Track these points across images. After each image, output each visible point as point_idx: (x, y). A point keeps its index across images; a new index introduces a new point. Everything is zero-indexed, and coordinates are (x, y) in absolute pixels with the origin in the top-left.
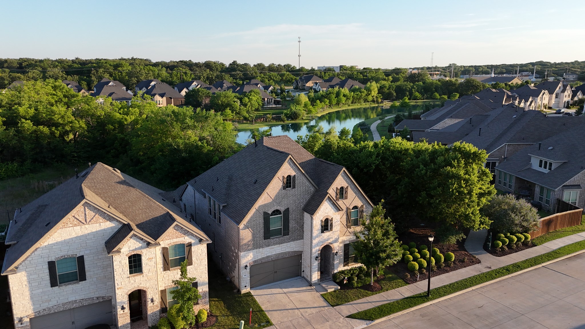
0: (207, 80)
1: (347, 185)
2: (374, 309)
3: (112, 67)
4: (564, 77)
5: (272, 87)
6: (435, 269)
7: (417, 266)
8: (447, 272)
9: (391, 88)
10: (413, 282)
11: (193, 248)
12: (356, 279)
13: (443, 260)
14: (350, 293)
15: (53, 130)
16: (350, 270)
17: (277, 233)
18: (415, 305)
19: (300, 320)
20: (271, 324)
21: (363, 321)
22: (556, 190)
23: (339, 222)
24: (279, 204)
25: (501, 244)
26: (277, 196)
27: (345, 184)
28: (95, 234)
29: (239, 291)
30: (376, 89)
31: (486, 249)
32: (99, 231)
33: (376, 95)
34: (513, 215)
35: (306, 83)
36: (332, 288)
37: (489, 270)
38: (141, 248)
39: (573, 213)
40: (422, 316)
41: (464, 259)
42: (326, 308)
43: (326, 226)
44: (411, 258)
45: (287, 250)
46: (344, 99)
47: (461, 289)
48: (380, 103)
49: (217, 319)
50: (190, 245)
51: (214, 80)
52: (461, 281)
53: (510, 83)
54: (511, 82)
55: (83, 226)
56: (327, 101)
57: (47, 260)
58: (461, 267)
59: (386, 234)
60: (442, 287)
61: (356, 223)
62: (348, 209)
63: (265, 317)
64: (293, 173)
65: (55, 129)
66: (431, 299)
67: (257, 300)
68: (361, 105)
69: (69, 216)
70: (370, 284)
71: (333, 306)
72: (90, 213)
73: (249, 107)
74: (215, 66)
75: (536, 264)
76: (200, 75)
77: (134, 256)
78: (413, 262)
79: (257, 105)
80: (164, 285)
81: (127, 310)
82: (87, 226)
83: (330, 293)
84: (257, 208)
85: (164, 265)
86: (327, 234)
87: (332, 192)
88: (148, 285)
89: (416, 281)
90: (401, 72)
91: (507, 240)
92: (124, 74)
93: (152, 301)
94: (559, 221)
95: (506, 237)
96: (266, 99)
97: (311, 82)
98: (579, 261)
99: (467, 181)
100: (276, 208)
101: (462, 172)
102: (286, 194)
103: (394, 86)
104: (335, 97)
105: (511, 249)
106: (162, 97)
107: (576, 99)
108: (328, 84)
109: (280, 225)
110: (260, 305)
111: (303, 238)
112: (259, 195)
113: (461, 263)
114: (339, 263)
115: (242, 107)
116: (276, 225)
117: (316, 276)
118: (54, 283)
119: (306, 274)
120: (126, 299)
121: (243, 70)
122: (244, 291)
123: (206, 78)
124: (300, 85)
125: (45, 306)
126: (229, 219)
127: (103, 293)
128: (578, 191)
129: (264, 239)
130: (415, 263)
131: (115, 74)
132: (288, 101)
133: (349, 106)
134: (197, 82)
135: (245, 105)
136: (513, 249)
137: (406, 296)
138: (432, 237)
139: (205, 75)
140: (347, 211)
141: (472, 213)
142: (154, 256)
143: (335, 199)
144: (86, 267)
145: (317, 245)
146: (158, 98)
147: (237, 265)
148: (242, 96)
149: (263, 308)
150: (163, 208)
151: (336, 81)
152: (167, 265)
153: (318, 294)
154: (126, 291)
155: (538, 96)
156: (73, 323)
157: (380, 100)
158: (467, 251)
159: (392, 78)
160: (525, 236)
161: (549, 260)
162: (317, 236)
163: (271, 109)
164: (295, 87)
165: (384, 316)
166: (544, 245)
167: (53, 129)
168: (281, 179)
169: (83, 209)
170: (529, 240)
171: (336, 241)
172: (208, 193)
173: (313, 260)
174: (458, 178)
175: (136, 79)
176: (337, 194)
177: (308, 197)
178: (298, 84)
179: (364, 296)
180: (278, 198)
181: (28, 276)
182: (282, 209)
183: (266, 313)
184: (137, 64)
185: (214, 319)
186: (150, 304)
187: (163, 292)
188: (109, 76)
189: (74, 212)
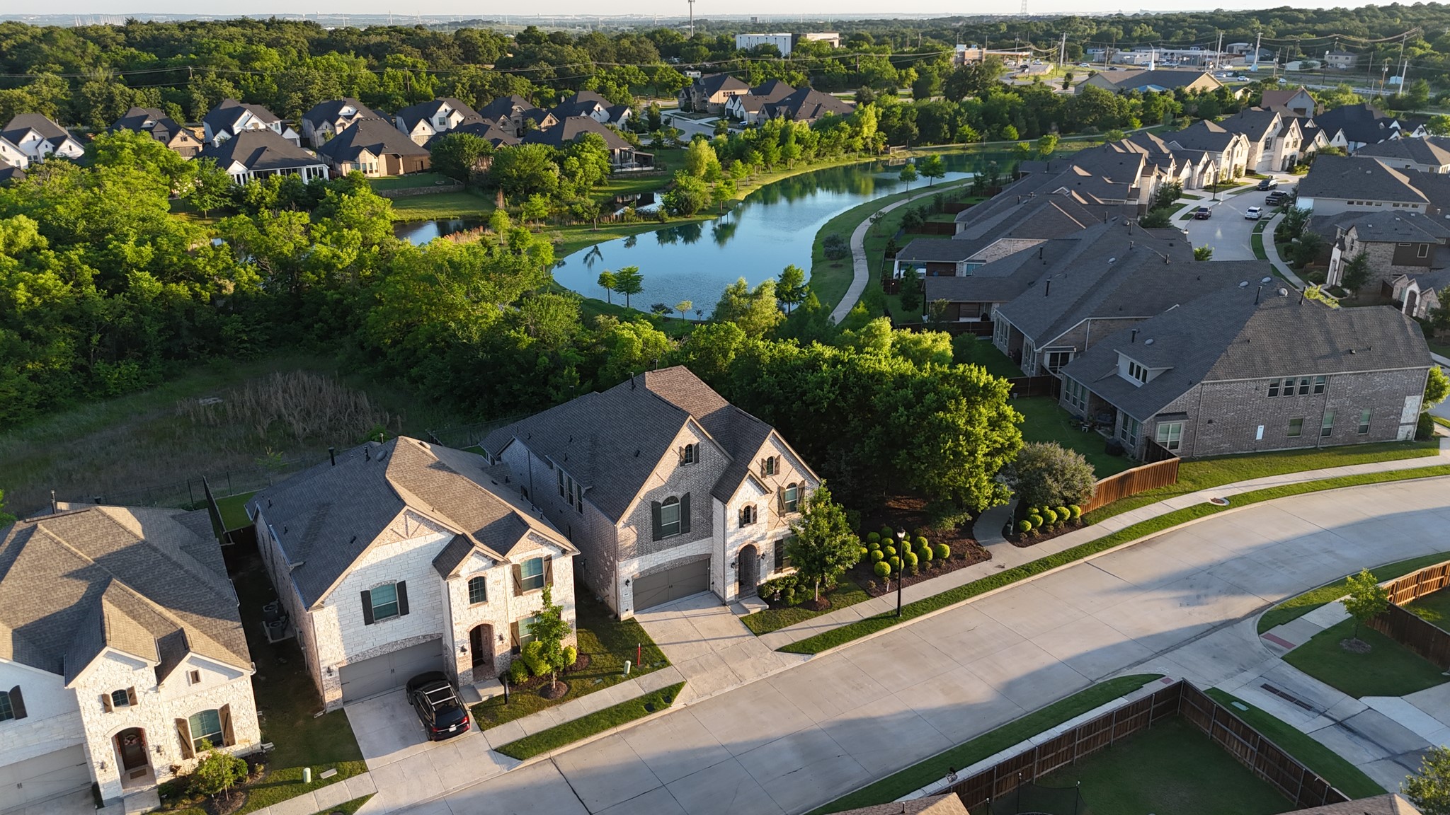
0: (472, 93)
1: (779, 453)
2: (816, 638)
3: (236, 62)
4: (1326, 58)
5: (628, 111)
6: (916, 572)
7: (888, 569)
8: (935, 575)
9: (907, 117)
10: (879, 595)
11: (555, 563)
12: (793, 592)
13: (931, 556)
14: (784, 614)
15: (197, 289)
16: (784, 579)
17: (673, 530)
18: (877, 629)
19: (710, 657)
20: (669, 664)
21: (799, 655)
22: (1145, 422)
23: (767, 510)
24: (675, 488)
25: (1029, 525)
26: (672, 477)
27: (775, 453)
28: (419, 551)
29: (617, 617)
30: (874, 122)
31: (1006, 535)
32: (425, 546)
33: (872, 135)
34: (1049, 482)
35: (710, 96)
36: (756, 608)
37: (1001, 570)
38: (485, 568)
39: (1161, 465)
40: (885, 645)
41: (964, 553)
42: (747, 638)
43: (748, 516)
44: (881, 554)
45: (688, 554)
46: (797, 149)
47: (949, 604)
48: (882, 153)
49: (590, 659)
50: (549, 559)
51: (488, 91)
52: (952, 591)
53: (1188, 90)
54: (1191, 86)
55: (404, 542)
56: (758, 158)
57: (359, 590)
58: (959, 567)
59: (835, 528)
60: (921, 601)
61: (793, 508)
62: (780, 488)
63: (659, 653)
64: (694, 440)
65: (202, 288)
66: (902, 621)
67: (645, 629)
68: (837, 159)
69: (387, 529)
70: (813, 600)
71: (757, 635)
72: (413, 523)
73: (581, 178)
74: (484, 43)
75: (1075, 558)
76: (454, 82)
77: (476, 579)
78: (882, 563)
79: (599, 174)
80: (515, 616)
81: (469, 653)
82: (408, 541)
83: (754, 616)
84: (642, 498)
85: (515, 588)
86: (748, 529)
87: (755, 467)
88: (494, 618)
89: (884, 592)
90: (938, 57)
91: (1041, 520)
92: (268, 80)
93: (501, 638)
94: (1136, 482)
95: (1042, 513)
96: (617, 151)
97: (720, 93)
98: (1146, 551)
99: (968, 435)
100: (670, 494)
101: (961, 422)
102: (686, 472)
103: (914, 110)
104: (778, 146)
105: (1046, 532)
106: (377, 155)
107: (1311, 148)
108: (763, 100)
109: (675, 518)
110: (651, 637)
111: (711, 535)
112: (645, 477)
113: (960, 560)
114: (769, 570)
115: (566, 182)
116: (670, 517)
117: (732, 591)
118: (369, 620)
119: (717, 587)
120: (467, 637)
121: (554, 57)
122: (624, 616)
123: (467, 86)
124: (694, 99)
125: (358, 650)
126: (597, 512)
127: (430, 630)
128: (1183, 423)
129: (654, 541)
130: (886, 564)
131: (245, 80)
132: (667, 148)
133: (810, 163)
134: (450, 105)
135: (571, 175)
136: (1048, 533)
137: (866, 617)
138: (901, 532)
139: (465, 80)
140: (779, 492)
141: (976, 486)
142: (502, 577)
143: (759, 476)
144: (409, 595)
145: (733, 545)
146: (366, 157)
147: (613, 579)
148: (562, 152)
149: (655, 641)
150: (505, 506)
151: (782, 91)
152: (519, 588)
153: (736, 618)
154: (467, 627)
155: (1222, 150)
156: (393, 671)
157: (881, 147)
158: (974, 539)
159: (916, 71)
160: (1071, 510)
161: (1098, 551)
162: (732, 534)
163: (631, 176)
164: (683, 105)
165: (829, 648)
166: (1100, 523)
167: (198, 287)
168: (677, 451)
169: (403, 519)
170: (1078, 516)
171: (763, 538)
172: (557, 463)
173: (728, 567)
174: (953, 429)
175: (300, 94)
176: (762, 468)
177: (718, 475)
178: (689, 98)
179: (803, 618)
180: (674, 480)
181: (339, 610)
182: (679, 495)
183: (660, 647)
184: (289, 42)
185: (586, 660)
186: (497, 643)
187: (514, 626)
188: (234, 87)
189: (392, 525)
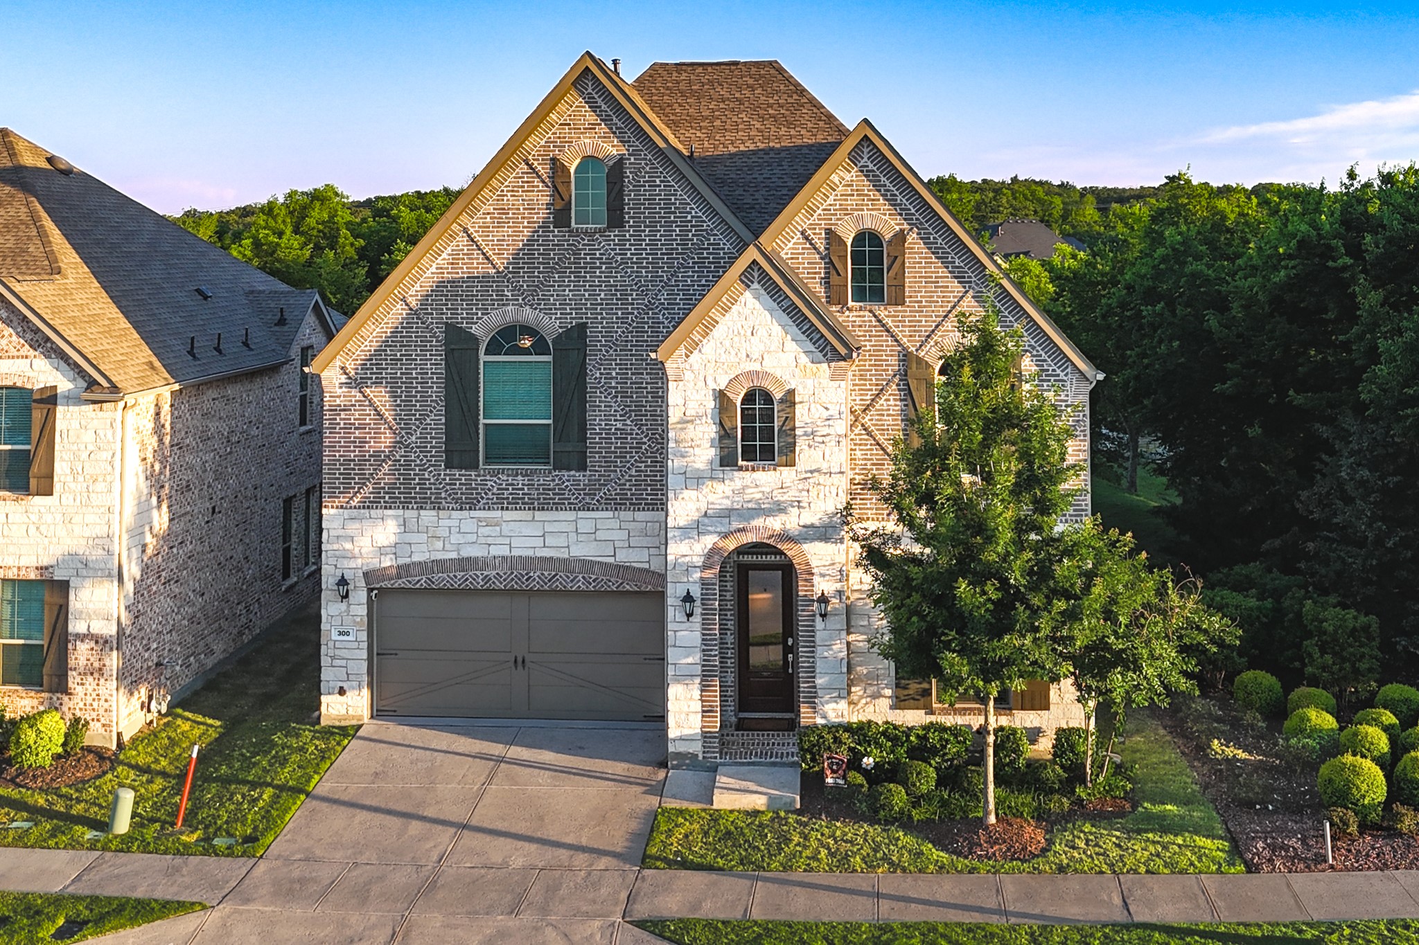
1: (899, 223)
11: (62, 419)
17: (522, 446)
19: (404, 873)
24: (533, 297)
26: (521, 256)
27: (882, 216)
36: (748, 793)
43: (755, 432)
50: (49, 399)
62: (907, 359)
63: (276, 816)
64: (609, 147)
67: (343, 756)
70: (981, 821)
83: (715, 815)
84: (413, 303)
86: (758, 480)
89: (1313, 865)
100: (512, 314)
110: (326, 776)
117: (692, 713)
122: (333, 713)
129: (447, 467)
140: (904, 373)
143: (813, 289)
145: (697, 528)
153: (649, 803)
162: (695, 480)
168: (545, 170)
171: (823, 531)
176: (828, 263)
179: (879, 864)
182: (550, 326)
183: (306, 805)
